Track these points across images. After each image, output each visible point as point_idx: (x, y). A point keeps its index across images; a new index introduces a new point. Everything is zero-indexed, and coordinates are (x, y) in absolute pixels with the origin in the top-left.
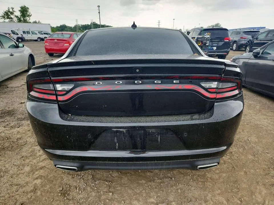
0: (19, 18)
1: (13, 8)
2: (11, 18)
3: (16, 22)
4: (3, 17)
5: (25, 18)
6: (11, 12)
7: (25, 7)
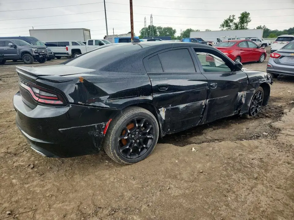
0: (237, 25)
1: (234, 16)
2: (230, 26)
3: (233, 29)
4: (223, 26)
5: (243, 25)
6: (231, 20)
7: (246, 13)
